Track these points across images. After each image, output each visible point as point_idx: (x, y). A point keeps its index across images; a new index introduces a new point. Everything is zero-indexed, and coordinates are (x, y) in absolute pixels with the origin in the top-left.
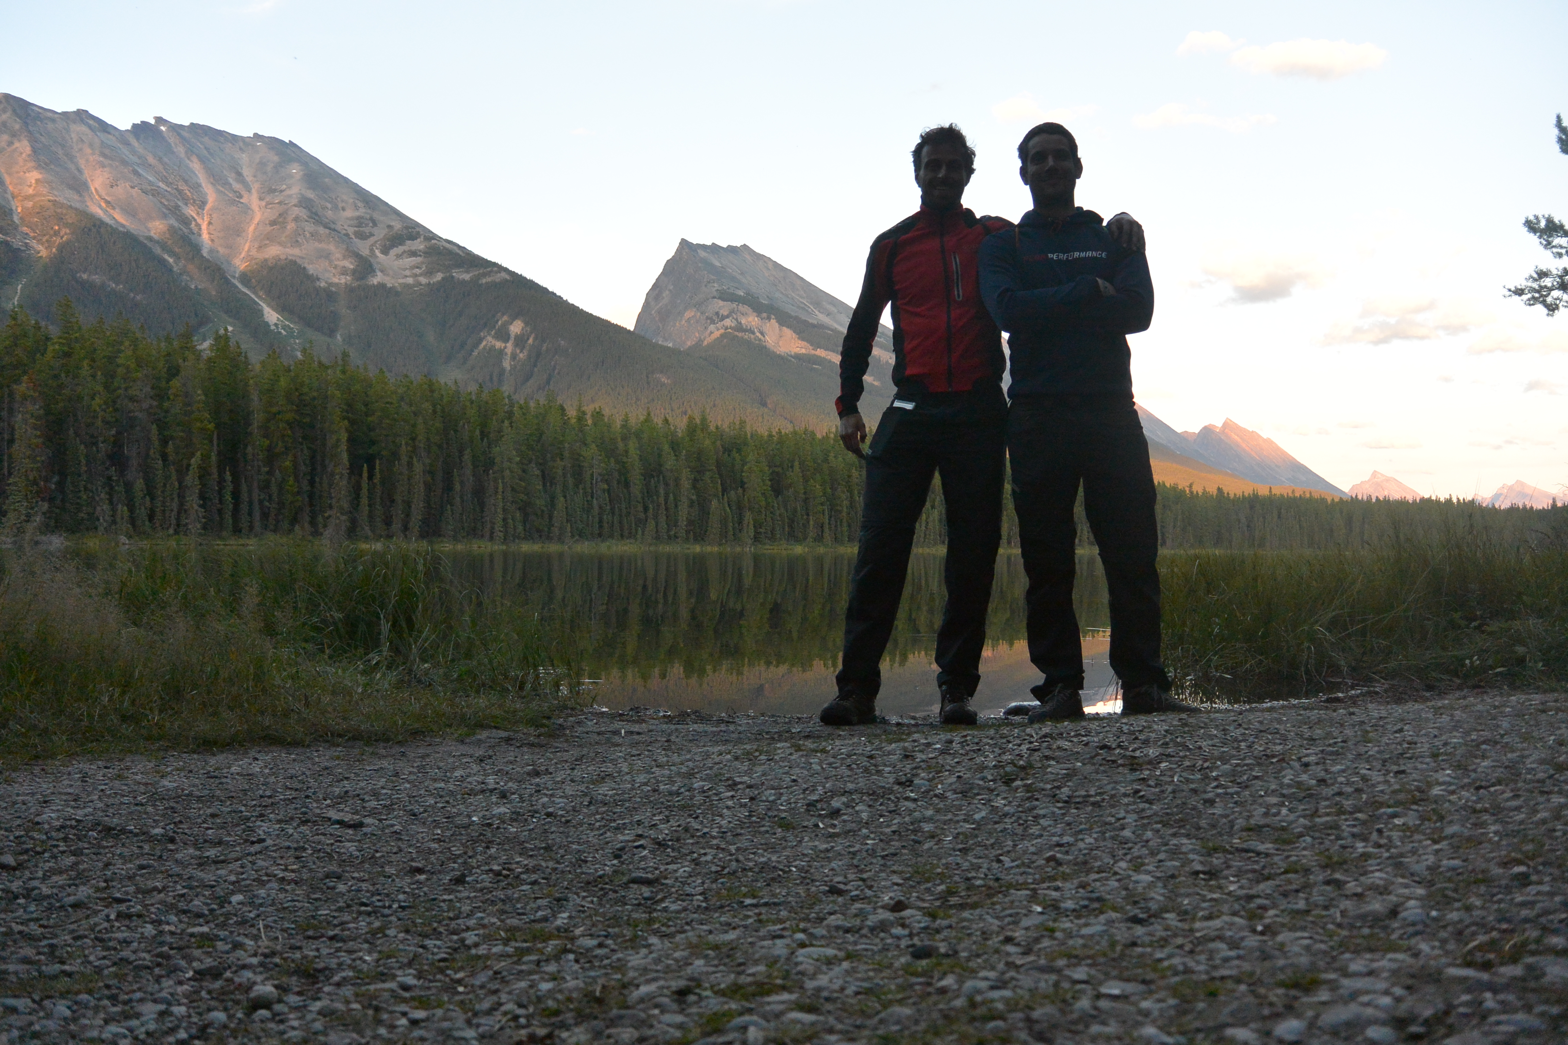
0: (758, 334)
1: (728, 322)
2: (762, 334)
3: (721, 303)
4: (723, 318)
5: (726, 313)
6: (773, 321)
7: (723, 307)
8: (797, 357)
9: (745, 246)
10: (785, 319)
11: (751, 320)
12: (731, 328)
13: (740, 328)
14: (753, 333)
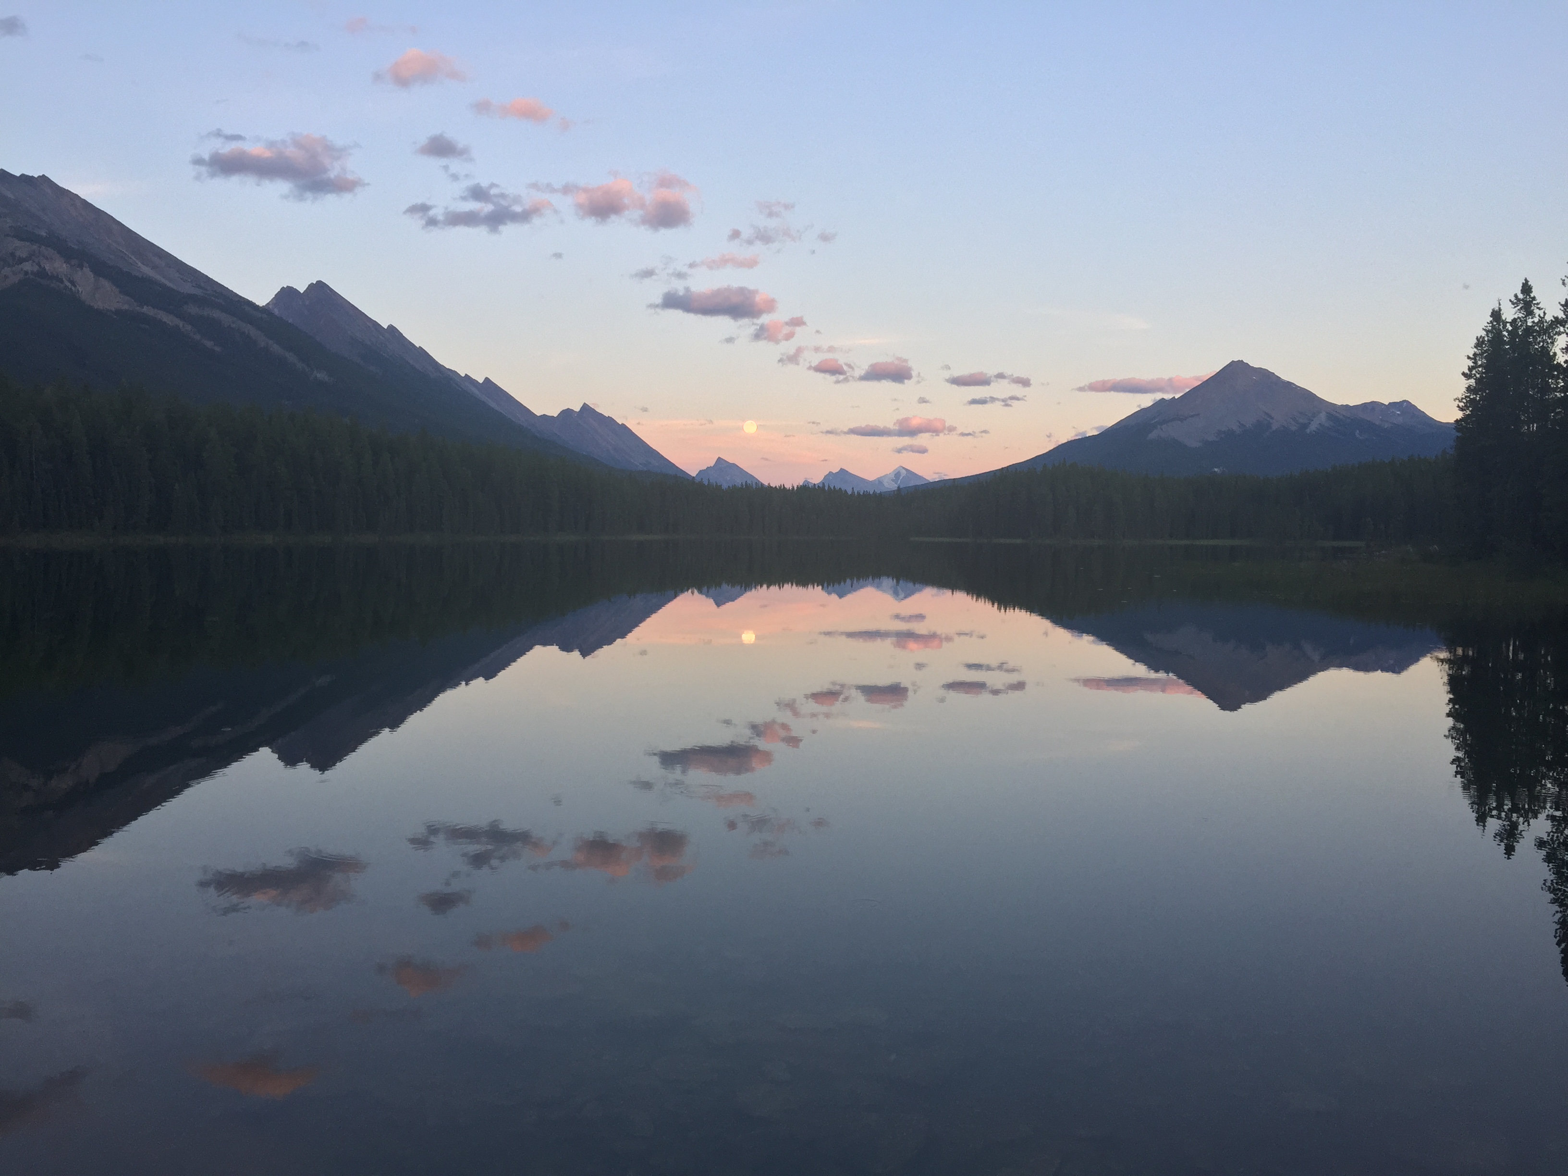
0: (68, 284)
1: (27, 266)
2: (73, 283)
3: (18, 243)
4: (21, 261)
5: (24, 255)
6: (87, 270)
7: (22, 249)
8: (118, 312)
9: (44, 178)
10: (101, 269)
11: (58, 266)
12: (33, 273)
13: (42, 273)
14: (61, 281)
